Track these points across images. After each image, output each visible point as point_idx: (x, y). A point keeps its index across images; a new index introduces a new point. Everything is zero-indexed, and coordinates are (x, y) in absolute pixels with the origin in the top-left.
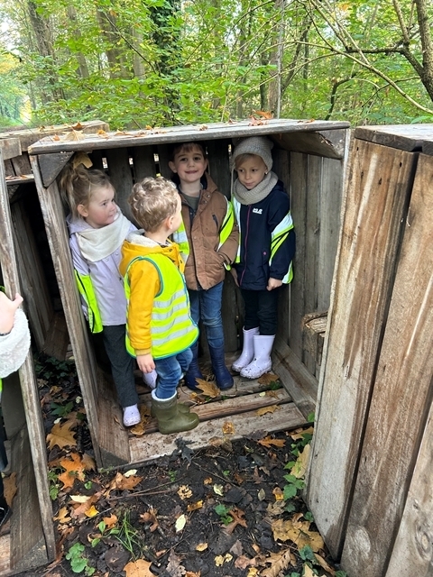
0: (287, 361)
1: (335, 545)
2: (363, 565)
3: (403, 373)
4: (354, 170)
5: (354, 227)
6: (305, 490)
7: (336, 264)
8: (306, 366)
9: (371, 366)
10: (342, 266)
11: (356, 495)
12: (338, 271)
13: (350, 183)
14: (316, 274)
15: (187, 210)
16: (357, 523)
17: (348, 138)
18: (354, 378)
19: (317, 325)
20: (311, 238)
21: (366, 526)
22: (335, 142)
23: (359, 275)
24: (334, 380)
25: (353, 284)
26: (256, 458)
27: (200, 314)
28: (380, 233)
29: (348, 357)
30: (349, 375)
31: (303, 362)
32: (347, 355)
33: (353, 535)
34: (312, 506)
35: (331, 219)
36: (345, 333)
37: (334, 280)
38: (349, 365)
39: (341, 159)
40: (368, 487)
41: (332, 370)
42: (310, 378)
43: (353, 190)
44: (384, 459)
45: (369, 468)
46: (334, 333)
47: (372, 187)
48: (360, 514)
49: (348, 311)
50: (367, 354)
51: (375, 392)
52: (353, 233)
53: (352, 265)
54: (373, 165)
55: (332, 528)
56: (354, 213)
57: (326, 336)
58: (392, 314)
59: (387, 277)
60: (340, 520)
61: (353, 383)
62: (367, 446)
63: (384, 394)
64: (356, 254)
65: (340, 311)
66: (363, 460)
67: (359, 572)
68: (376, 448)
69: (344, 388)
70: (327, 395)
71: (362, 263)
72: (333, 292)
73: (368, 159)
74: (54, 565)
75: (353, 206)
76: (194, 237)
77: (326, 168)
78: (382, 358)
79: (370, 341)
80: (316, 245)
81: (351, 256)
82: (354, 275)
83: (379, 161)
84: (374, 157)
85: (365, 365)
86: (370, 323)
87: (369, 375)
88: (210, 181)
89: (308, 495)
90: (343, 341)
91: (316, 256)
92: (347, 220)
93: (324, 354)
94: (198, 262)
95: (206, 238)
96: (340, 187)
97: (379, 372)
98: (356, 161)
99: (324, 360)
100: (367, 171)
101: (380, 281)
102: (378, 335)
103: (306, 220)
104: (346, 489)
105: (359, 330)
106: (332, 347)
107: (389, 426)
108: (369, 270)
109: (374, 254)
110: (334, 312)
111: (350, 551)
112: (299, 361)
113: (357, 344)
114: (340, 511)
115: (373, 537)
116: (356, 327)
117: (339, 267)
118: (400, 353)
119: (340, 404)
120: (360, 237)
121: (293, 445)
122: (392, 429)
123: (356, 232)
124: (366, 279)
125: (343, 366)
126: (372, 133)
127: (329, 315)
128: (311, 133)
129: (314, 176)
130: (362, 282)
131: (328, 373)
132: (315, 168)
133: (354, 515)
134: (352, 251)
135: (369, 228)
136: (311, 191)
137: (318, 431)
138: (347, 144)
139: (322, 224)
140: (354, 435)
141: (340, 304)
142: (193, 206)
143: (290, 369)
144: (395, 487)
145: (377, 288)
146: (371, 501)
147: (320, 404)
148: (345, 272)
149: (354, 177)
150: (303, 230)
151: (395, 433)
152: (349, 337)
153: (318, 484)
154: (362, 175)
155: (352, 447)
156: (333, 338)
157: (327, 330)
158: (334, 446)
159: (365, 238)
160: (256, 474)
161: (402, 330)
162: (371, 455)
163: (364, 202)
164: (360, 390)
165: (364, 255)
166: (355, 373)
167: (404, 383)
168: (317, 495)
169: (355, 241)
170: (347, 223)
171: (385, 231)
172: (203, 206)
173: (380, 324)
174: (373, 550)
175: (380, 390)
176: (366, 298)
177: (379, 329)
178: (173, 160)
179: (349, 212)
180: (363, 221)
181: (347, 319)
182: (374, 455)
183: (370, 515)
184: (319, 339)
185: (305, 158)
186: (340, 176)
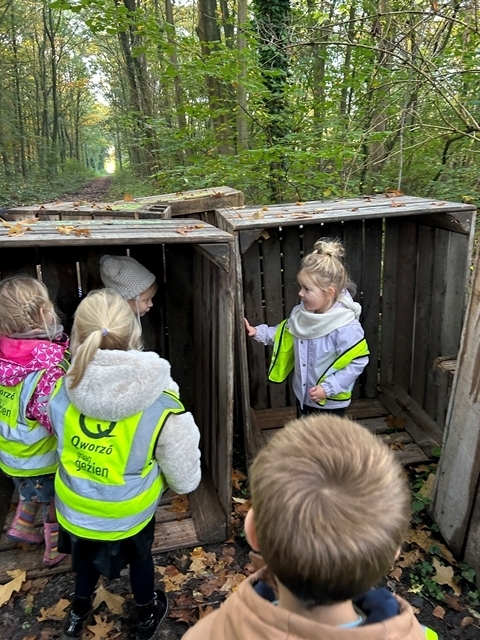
0: (408, 408)
1: (459, 545)
6: (431, 505)
7: (466, 316)
8: (427, 412)
10: (472, 317)
17: (474, 218)
19: (448, 365)
20: (437, 297)
24: (461, 407)
30: (475, 400)
31: (424, 408)
32: (473, 385)
33: (476, 531)
34: (438, 518)
35: (456, 282)
36: (472, 368)
38: (475, 392)
39: (468, 234)
41: (460, 399)
46: (463, 369)
49: (476, 351)
55: (457, 532)
57: (456, 373)
60: (465, 521)
65: (469, 351)
69: (471, 411)
72: (463, 337)
77: (452, 243)
80: (442, 304)
89: (433, 510)
90: (471, 374)
93: (454, 387)
96: (466, 256)
99: (453, 392)
104: (470, 494)
106: (461, 380)
110: (463, 353)
111: (473, 545)
114: (464, 514)
119: (468, 425)
121: (417, 476)
125: (471, 394)
127: (459, 358)
128: (443, 215)
129: (441, 246)
131: (456, 401)
132: (442, 240)
136: (438, 258)
138: (473, 223)
139: (448, 289)
141: (469, 347)
143: (411, 416)
147: (448, 428)
148: (474, 322)
150: (428, 291)
152: (476, 371)
153: (445, 497)
156: (462, 373)
157: (457, 369)
158: (460, 461)
168: (443, 506)
181: (475, 357)
184: (449, 375)
185: (433, 231)
186: (466, 248)
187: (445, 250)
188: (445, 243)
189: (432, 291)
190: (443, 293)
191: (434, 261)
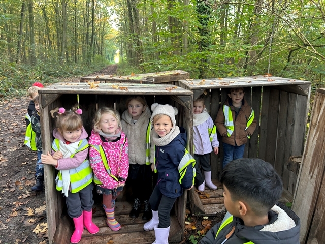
4: (317, 102)
5: (316, 122)
9: (322, 173)
11: (313, 225)
12: (308, 138)
13: (315, 107)
14: (291, 143)
15: (234, 113)
16: (313, 237)
17: (310, 88)
18: (314, 178)
19: (297, 160)
20: (290, 127)
21: (317, 237)
22: (305, 90)
23: (318, 139)
24: (304, 181)
25: (315, 142)
29: (312, 170)
36: (310, 161)
37: (306, 141)
38: (312, 173)
39: (307, 96)
40: (318, 221)
45: (319, 212)
46: (305, 162)
49: (312, 152)
50: (320, 168)
51: (323, 182)
52: (316, 124)
53: (315, 136)
56: (317, 117)
57: (301, 164)
61: (313, 181)
62: (319, 204)
64: (317, 132)
65: (309, 153)
66: (317, 210)
68: (323, 204)
69: (309, 183)
70: (300, 188)
71: (319, 135)
72: (305, 145)
73: (323, 99)
75: (316, 115)
76: (236, 124)
81: (315, 132)
82: (315, 139)
85: (319, 173)
86: (322, 156)
87: (321, 176)
90: (310, 164)
92: (313, 119)
95: (241, 125)
98: (318, 99)
100: (323, 103)
105: (317, 160)
106: (304, 167)
108: (322, 137)
110: (306, 154)
113: (316, 165)
116: (316, 158)
117: (309, 136)
119: (307, 190)
120: (319, 126)
124: (321, 140)
125: (309, 174)
130: (319, 141)
131: (301, 178)
134: (315, 130)
135: (323, 122)
136: (291, 107)
138: (310, 90)
140: (313, 201)
141: (309, 150)
146: (319, 226)
148: (312, 138)
149: (317, 104)
150: (285, 123)
152: (313, 162)
154: (321, 104)
155: (312, 206)
156: (305, 164)
157: (302, 162)
159: (321, 126)
162: (320, 207)
163: (321, 113)
164: (316, 182)
165: (320, 132)
166: (315, 176)
169: (317, 126)
170: (313, 121)
176: (321, 147)
179: (314, 117)
180: (320, 120)
182: (322, 207)
185: (288, 94)
189: (287, 124)
190: (293, 125)
191: (288, 109)
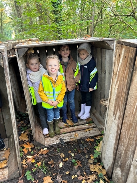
0: (95, 114)
1: (110, 173)
2: (119, 179)
3: (132, 118)
4: (117, 54)
5: (117, 72)
6: (101, 155)
7: (111, 83)
8: (101, 116)
9: (122, 116)
10: (113, 84)
11: (117, 157)
12: (112, 86)
13: (116, 58)
14: (104, 87)
15: (64, 66)
16: (117, 166)
17: (115, 43)
18: (117, 120)
19: (105, 103)
20: (103, 75)
21: (120, 167)
22: (111, 45)
24: (110, 120)
25: (116, 90)
26: (85, 145)
27: (68, 99)
28: (125, 74)
29: (115, 113)
30: (115, 119)
31: (100, 114)
32: (114, 112)
33: (116, 170)
34: (103, 160)
35: (109, 69)
36: (114, 105)
37: (110, 89)
38: (115, 115)
39: (113, 50)
40: (121, 155)
41: (110, 117)
42: (102, 120)
43: (116, 60)
44: (126, 146)
45: (121, 149)
46: (110, 105)
47: (123, 59)
48: (118, 163)
49: (115, 98)
50: (121, 112)
51: (123, 124)
52: (116, 74)
53: (116, 84)
54: (123, 52)
55: (109, 168)
56: (117, 67)
57: (107, 106)
58: (129, 99)
59: (128, 88)
60: (112, 165)
61: (116, 121)
62: (120, 141)
63: (126, 125)
64: (117, 80)
65: (112, 98)
66: (119, 146)
67: (118, 182)
68: (124, 142)
69: (113, 123)
70: (108, 125)
71: (119, 84)
72: (110, 92)
73: (121, 50)
74: (21, 177)
75: (117, 65)
76: (66, 75)
77: (108, 53)
78: (126, 114)
79: (122, 108)
80: (105, 77)
81: (116, 81)
82: (117, 87)
83: (125, 51)
84: (124, 50)
85: (120, 116)
86: (122, 102)
87: (121, 119)
88: (71, 57)
89: (101, 157)
90: (113, 108)
91: (104, 81)
92: (115, 69)
93: (107, 112)
94: (68, 83)
95: (70, 75)
96: (112, 59)
97: (125, 118)
98: (118, 51)
99: (107, 114)
100: (121, 54)
101: (125, 89)
102: (124, 106)
103: (101, 69)
104: (114, 155)
105: (118, 105)
106: (110, 110)
107: (128, 135)
108: (122, 85)
109: (123, 80)
110: (110, 99)
111: (115, 175)
112: (99, 114)
113: (118, 109)
114: (112, 162)
115: (122, 170)
116: (117, 103)
117: (112, 84)
118: (131, 112)
119: (112, 128)
121: (97, 141)
122: (129, 136)
123: (118, 73)
124: (120, 88)
125: (113, 116)
126: (123, 42)
127: (109, 100)
128: (103, 42)
129: (104, 55)
130: (119, 89)
131: (108, 118)
132: (104, 53)
133: (116, 164)
134: (116, 79)
135: (122, 72)
136: (103, 60)
137: (105, 137)
138: (115, 45)
139: (106, 71)
140: (116, 138)
141: (112, 96)
142: (66, 65)
143: (96, 117)
144: (130, 155)
145: (124, 91)
146: (122, 159)
147: (106, 128)
148: (114, 86)
149: (117, 56)
150: (100, 72)
151: (129, 137)
152: (115, 107)
153: (105, 154)
154: (120, 55)
155: (116, 142)
156: (110, 107)
157: (108, 104)
158: (110, 141)
159: (120, 75)
160: (85, 150)
161: (132, 105)
162: (122, 144)
163: (120, 64)
164: (118, 124)
165: (120, 81)
166: (117, 118)
167: (133, 122)
168: (104, 157)
169: (117, 76)
170: (115, 71)
171: (127, 73)
172: (69, 65)
173: (125, 103)
174: (122, 175)
175: (125, 124)
176: (121, 94)
177: (125, 104)
178: (60, 50)
179: (115, 67)
180: (120, 70)
181: (114, 101)
182: (123, 144)
183: (121, 164)
184: (105, 107)
185: (101, 50)
186: (112, 55)
187: (105, 57)
188: (105, 54)
189: (101, 73)
190: (105, 73)
191: (102, 61)
